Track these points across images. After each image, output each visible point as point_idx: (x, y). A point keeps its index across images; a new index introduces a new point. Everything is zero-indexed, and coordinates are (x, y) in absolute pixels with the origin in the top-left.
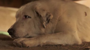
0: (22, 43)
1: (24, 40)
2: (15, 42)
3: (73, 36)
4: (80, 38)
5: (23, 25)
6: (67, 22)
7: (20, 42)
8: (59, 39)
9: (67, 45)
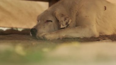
0: (44, 37)
1: (46, 34)
2: (38, 36)
3: (90, 29)
4: (97, 31)
5: (44, 27)
6: (86, 16)
7: (42, 36)
8: (77, 32)
9: (85, 38)
